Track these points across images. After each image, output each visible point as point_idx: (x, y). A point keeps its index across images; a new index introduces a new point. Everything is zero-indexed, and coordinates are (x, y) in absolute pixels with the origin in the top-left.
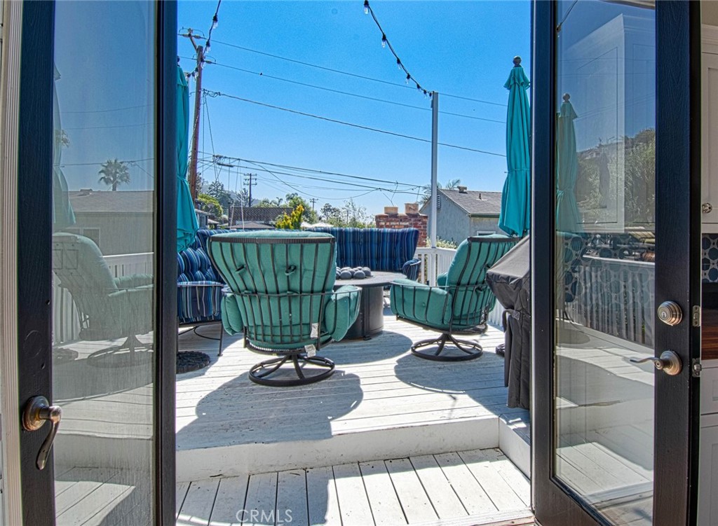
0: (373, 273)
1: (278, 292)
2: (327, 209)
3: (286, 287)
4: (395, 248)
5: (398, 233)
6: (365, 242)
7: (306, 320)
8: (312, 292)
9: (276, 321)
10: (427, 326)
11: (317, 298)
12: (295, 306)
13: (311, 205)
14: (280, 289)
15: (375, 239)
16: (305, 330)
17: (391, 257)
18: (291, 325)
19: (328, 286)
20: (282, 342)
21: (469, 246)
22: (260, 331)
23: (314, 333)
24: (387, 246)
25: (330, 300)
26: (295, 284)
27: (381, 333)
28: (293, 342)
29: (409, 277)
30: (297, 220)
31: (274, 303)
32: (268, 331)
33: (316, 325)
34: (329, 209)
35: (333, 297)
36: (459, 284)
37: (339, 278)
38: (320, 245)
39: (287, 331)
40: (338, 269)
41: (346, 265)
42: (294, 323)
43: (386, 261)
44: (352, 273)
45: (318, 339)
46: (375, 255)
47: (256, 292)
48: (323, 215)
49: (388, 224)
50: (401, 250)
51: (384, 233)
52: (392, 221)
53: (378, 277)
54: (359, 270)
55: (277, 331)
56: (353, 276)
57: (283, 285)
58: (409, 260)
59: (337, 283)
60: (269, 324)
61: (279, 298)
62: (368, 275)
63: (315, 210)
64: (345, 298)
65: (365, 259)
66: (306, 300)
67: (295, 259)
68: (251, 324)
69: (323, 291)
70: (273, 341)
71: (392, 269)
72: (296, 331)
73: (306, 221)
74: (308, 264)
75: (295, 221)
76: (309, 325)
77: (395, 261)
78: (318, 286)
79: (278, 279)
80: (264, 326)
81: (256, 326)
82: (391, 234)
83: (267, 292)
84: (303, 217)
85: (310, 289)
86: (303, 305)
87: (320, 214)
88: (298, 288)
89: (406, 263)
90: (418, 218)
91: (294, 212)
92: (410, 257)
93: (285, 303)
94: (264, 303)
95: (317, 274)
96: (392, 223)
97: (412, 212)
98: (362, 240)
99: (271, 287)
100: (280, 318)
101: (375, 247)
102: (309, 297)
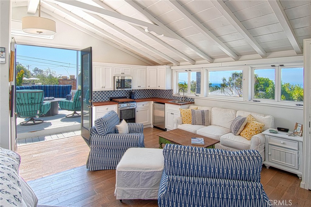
0: (55, 99)
1: (29, 104)
2: (36, 70)
3: (31, 102)
4: (64, 91)
5: (65, 86)
6: (53, 89)
7: (36, 110)
8: (38, 103)
9: (28, 110)
10: (69, 110)
11: (39, 105)
12: (33, 107)
13: (27, 68)
14: (29, 103)
15: (57, 88)
16: (36, 112)
17: (62, 94)
18: (32, 111)
19: (42, 102)
20: (30, 115)
21: (78, 92)
22: (23, 113)
23: (38, 113)
24: (61, 91)
25: (42, 105)
26: (33, 102)
27: (58, 114)
28: (33, 115)
29: (67, 99)
30: (21, 77)
31: (27, 106)
32: (26, 113)
33: (39, 111)
34: (37, 70)
35: (43, 104)
36: (76, 100)
37: (44, 100)
38: (40, 93)
39: (31, 113)
40: (44, 98)
41: (47, 96)
42: (33, 110)
43: (61, 95)
44: (49, 99)
45: (39, 114)
46: (57, 93)
47: (23, 104)
48: (34, 73)
49: (63, 82)
50: (66, 92)
51: (60, 87)
52: (64, 81)
53: (57, 100)
54: (51, 98)
55: (28, 113)
56: (49, 100)
57: (30, 102)
58: (68, 94)
59: (44, 102)
60: (26, 111)
61: (29, 105)
62: (53, 99)
63: (29, 70)
64: (46, 104)
65: (53, 94)
67: (33, 96)
68: (21, 112)
69: (41, 103)
70: (27, 115)
71: (63, 97)
72: (33, 112)
73: (25, 77)
74: (37, 97)
75: (20, 77)
76: (37, 111)
77: (64, 95)
78: (39, 102)
79: (29, 101)
80: (24, 112)
81: (22, 112)
82: (63, 87)
83: (25, 104)
84: (24, 75)
85: (37, 103)
86: (35, 106)
87: (32, 72)
88: (34, 102)
89: (67, 95)
90: (75, 80)
91: (19, 73)
92: (69, 93)
93: (30, 106)
94: (25, 107)
95: (39, 99)
96: (65, 82)
97: (72, 78)
98: (52, 89)
99: (27, 103)
100: (29, 109)
101: (57, 91)
102: (37, 104)
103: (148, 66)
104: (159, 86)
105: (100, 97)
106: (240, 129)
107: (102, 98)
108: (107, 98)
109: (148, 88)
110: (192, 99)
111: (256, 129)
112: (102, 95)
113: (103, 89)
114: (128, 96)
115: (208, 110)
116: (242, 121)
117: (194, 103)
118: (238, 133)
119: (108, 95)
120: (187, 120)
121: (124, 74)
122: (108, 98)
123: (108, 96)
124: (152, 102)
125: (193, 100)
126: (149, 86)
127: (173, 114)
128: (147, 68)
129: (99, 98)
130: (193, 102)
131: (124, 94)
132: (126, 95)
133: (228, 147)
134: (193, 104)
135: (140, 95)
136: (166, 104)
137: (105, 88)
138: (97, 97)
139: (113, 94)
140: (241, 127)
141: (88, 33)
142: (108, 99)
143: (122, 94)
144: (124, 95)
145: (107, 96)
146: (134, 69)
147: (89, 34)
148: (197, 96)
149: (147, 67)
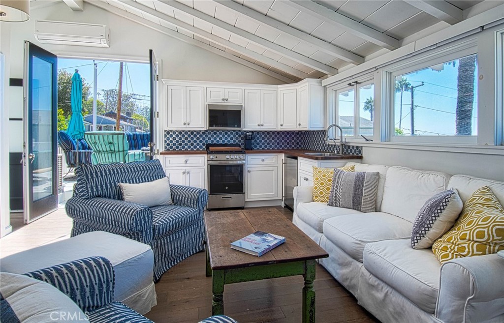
1: (107, 151)
8: (119, 151)
11: (121, 153)
12: (114, 156)
26: (112, 149)
31: (106, 155)
38: (119, 136)
47: (100, 151)
57: (108, 149)
61: (108, 153)
66: (117, 154)
67: (111, 140)
69: (123, 151)
74: (115, 141)
78: (121, 149)
79: (106, 147)
83: (103, 151)
88: (114, 150)
93: (110, 155)
94: (103, 155)
95: (120, 145)
99: (105, 150)
100: (109, 160)
102: (118, 153)
103: (279, 86)
104: (300, 125)
105: (189, 142)
106: (431, 230)
107: (192, 144)
108: (201, 144)
109: (279, 129)
110: (357, 147)
111: (481, 235)
112: (192, 139)
113: (185, 126)
114: (242, 144)
115: (378, 173)
116: (440, 202)
117: (361, 158)
118: (425, 241)
119: (204, 139)
120: (321, 193)
121: (227, 100)
122: (204, 144)
123: (204, 141)
124: (283, 156)
125: (360, 152)
126: (282, 125)
127: (307, 180)
128: (279, 90)
129: (186, 144)
130: (360, 155)
131: (234, 139)
132: (240, 141)
133: (378, 282)
134: (359, 160)
135: (268, 144)
136: (299, 158)
137: (190, 126)
138: (183, 142)
139: (212, 139)
140: (436, 223)
141: (168, 34)
142: (204, 147)
143: (232, 139)
144: (234, 141)
145: (201, 141)
146: (249, 91)
147: (170, 35)
148: (367, 140)
149: (278, 88)
